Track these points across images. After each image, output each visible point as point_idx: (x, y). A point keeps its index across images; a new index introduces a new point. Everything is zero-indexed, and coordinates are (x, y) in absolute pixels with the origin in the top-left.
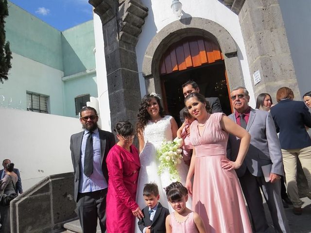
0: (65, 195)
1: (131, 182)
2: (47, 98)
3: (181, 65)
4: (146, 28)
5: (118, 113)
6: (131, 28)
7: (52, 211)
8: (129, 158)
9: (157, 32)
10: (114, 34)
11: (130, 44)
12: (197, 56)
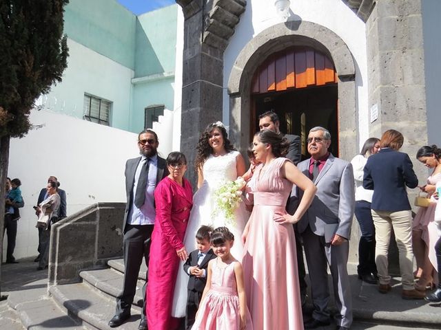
0: (114, 228)
1: (180, 220)
2: (109, 104)
3: (279, 84)
4: (240, 29)
5: (190, 138)
6: (220, 28)
7: (96, 243)
8: (179, 193)
9: (254, 36)
10: (196, 34)
11: (216, 48)
12: (303, 74)
